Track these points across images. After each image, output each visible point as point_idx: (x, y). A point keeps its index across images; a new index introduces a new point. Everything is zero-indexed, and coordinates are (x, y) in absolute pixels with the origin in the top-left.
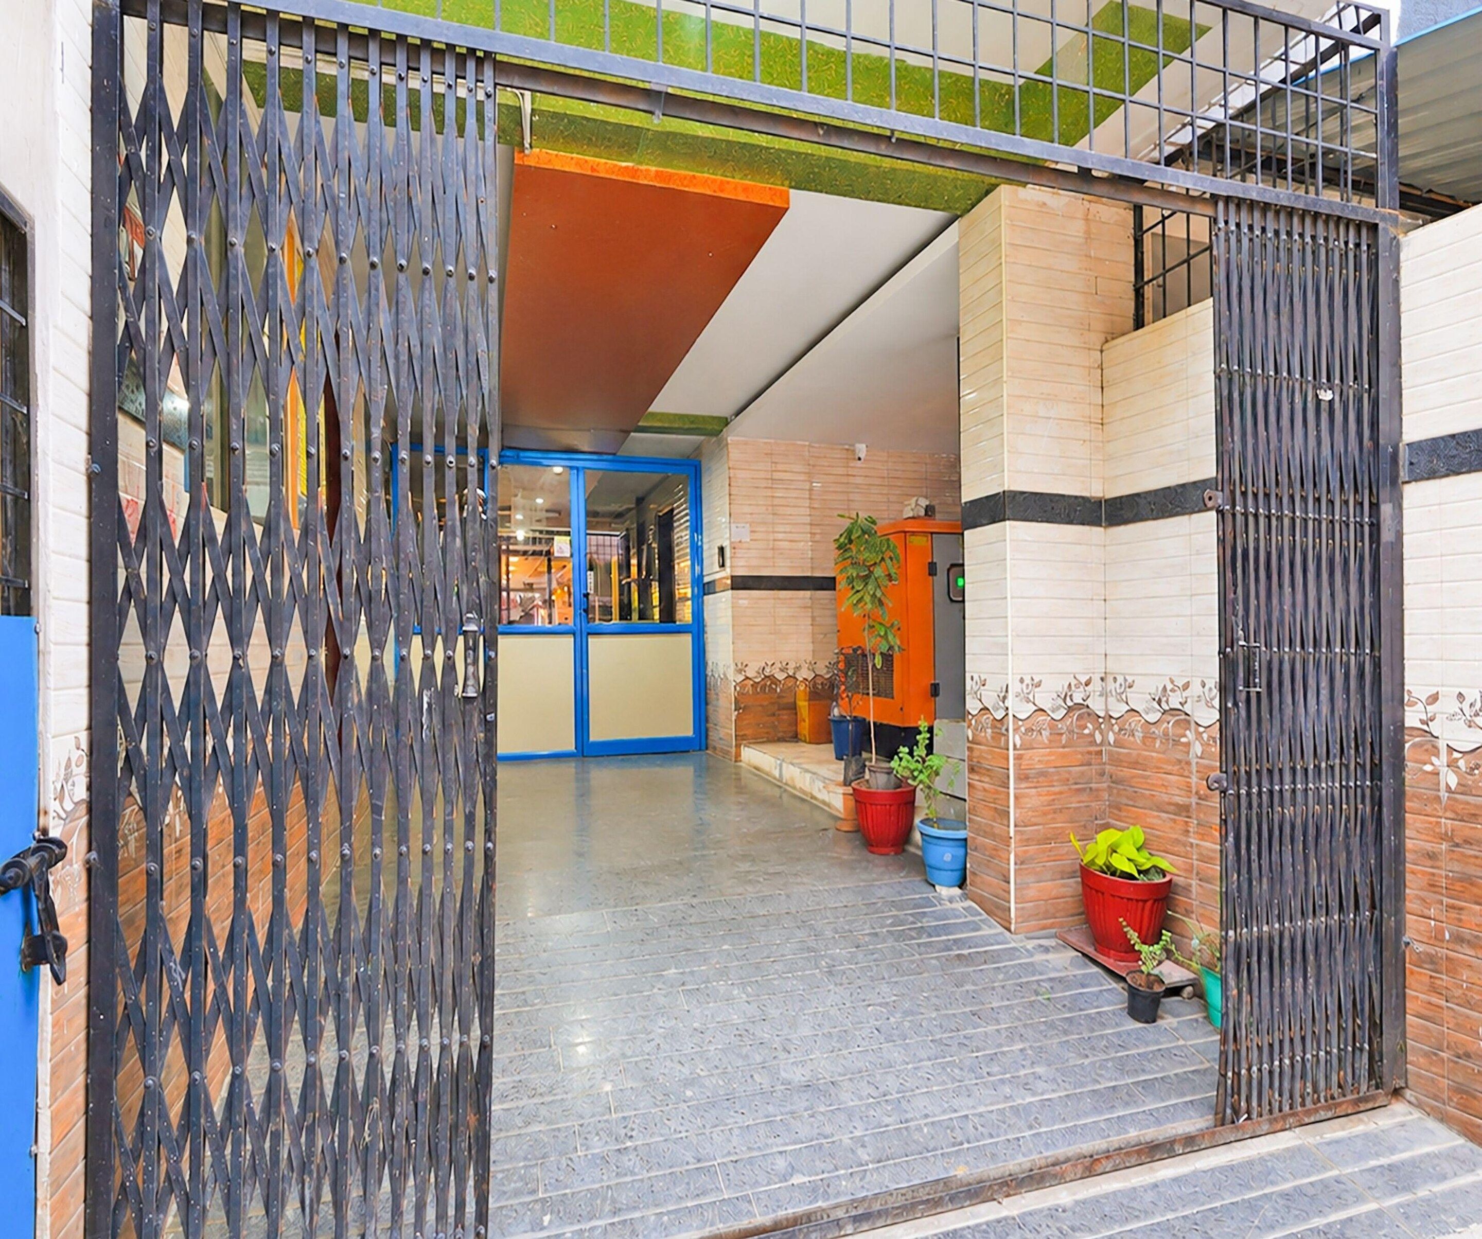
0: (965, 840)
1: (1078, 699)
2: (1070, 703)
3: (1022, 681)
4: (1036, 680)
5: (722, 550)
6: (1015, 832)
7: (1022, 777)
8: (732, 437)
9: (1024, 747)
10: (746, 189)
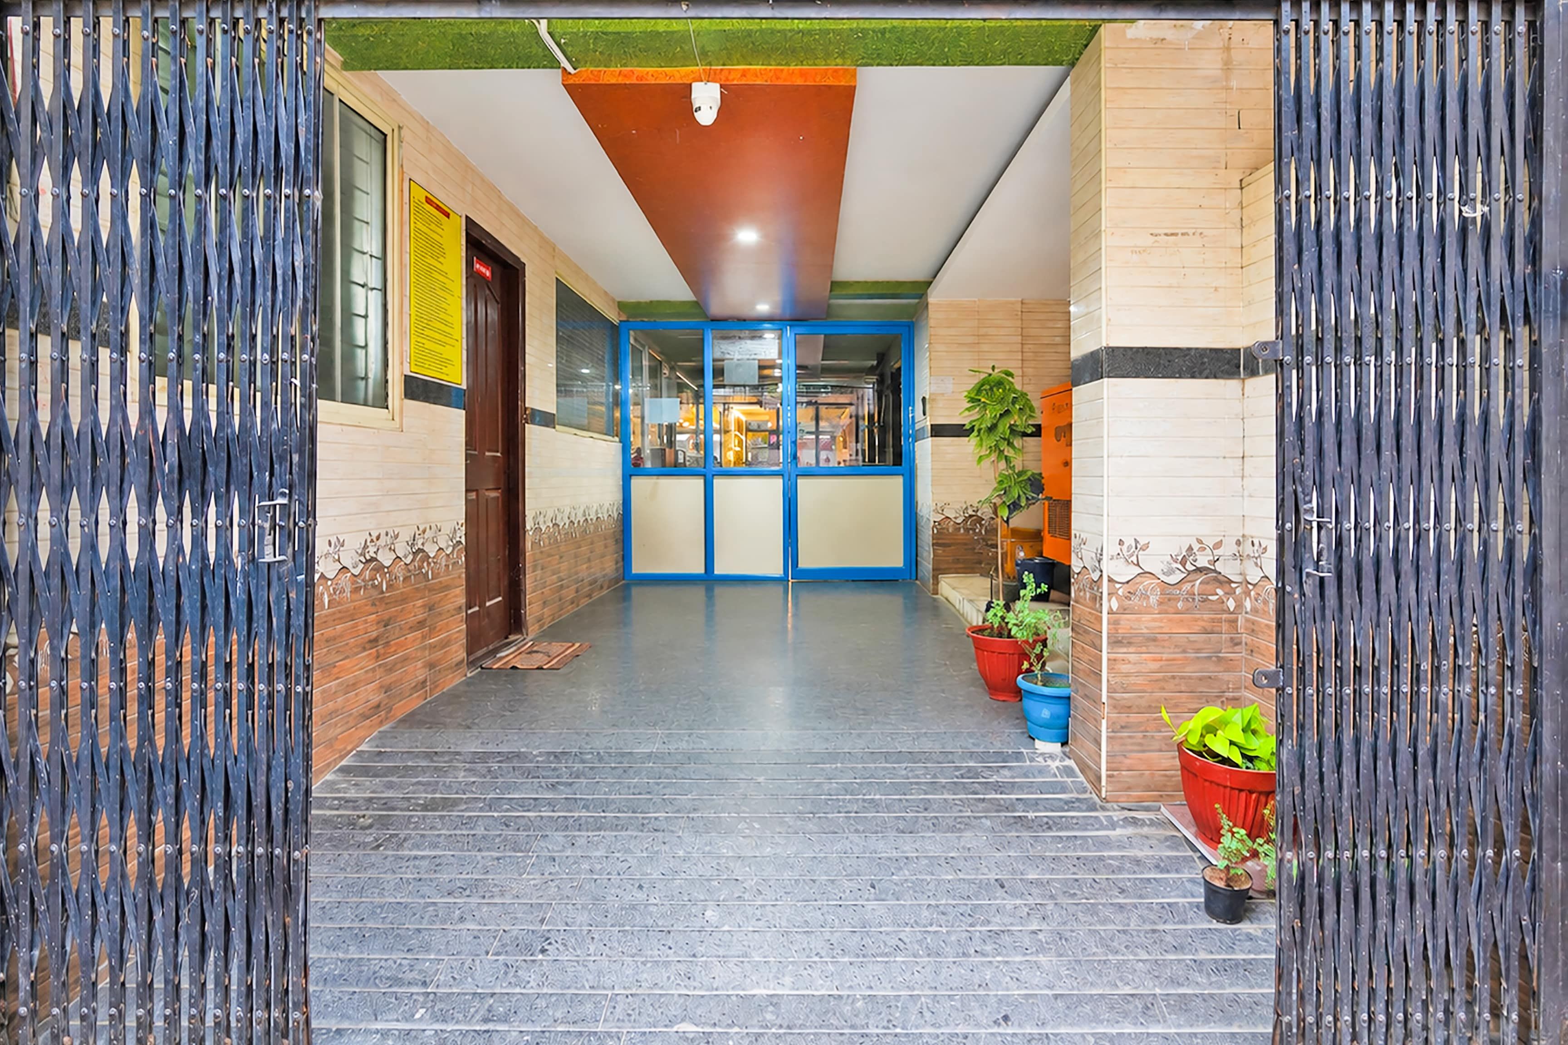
0: (1069, 698)
1: (1202, 562)
2: (1190, 567)
3: (1121, 542)
4: (1142, 542)
5: (924, 399)
6: (1108, 697)
7: (1116, 642)
8: (934, 297)
9: (1123, 610)
10: (802, 74)
